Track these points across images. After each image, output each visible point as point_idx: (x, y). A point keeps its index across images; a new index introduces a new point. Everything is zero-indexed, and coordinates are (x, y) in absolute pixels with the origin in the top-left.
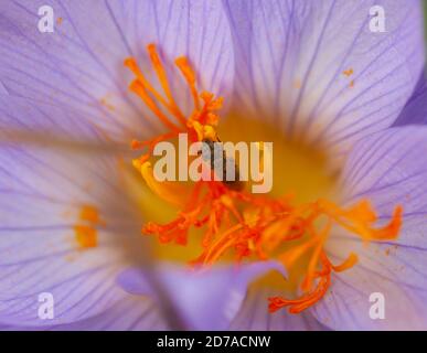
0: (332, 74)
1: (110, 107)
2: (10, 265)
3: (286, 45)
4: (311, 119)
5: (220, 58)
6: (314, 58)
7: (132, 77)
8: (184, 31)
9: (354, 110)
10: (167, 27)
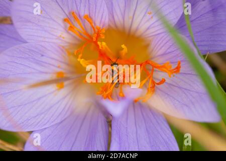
0: (143, 14)
1: (64, 38)
2: (34, 101)
3: (125, 6)
4: (137, 29)
5: (102, 15)
6: (136, 8)
7: (68, 26)
8: (87, 6)
9: (153, 27)
10: (80, 6)
